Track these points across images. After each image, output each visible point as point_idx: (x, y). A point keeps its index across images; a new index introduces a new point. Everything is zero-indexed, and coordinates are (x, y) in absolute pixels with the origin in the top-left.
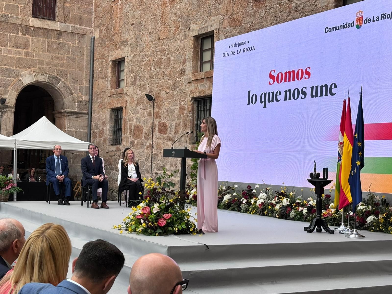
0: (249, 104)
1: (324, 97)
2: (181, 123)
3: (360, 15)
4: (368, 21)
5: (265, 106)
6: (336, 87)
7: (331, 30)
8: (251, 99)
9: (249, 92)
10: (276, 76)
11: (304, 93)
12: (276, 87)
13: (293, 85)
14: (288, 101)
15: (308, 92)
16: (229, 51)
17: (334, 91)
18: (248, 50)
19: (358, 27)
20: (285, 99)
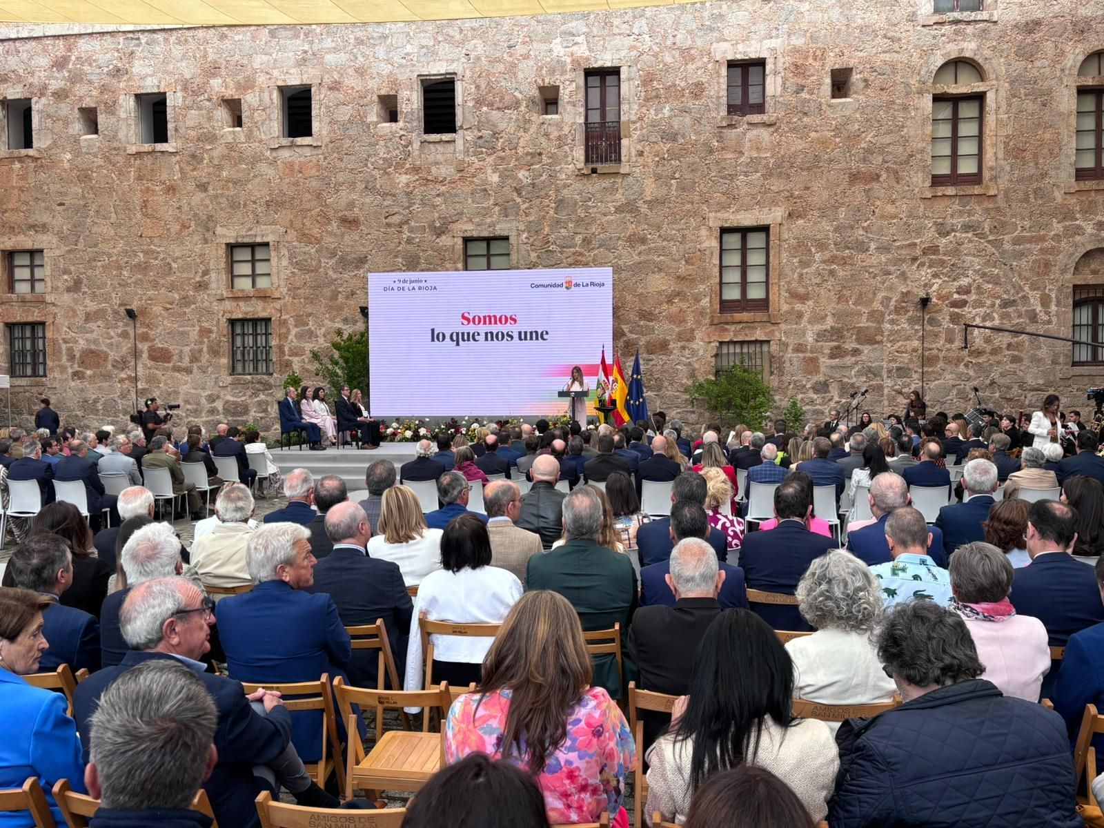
0: (433, 340)
1: (534, 341)
2: (205, 349)
3: (569, 279)
4: (577, 285)
5: (458, 344)
6: (547, 333)
7: (538, 286)
8: (435, 336)
9: (433, 330)
10: (471, 318)
11: (512, 337)
12: (471, 328)
13: (495, 328)
14: (489, 342)
15: (516, 336)
16: (395, 286)
17: (545, 336)
18: (427, 288)
19: (567, 288)
20: (486, 339)
